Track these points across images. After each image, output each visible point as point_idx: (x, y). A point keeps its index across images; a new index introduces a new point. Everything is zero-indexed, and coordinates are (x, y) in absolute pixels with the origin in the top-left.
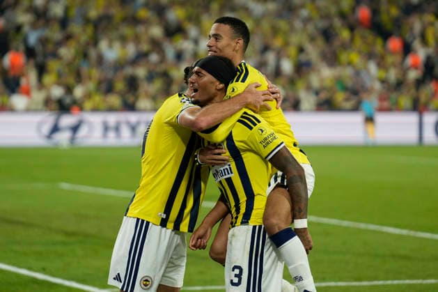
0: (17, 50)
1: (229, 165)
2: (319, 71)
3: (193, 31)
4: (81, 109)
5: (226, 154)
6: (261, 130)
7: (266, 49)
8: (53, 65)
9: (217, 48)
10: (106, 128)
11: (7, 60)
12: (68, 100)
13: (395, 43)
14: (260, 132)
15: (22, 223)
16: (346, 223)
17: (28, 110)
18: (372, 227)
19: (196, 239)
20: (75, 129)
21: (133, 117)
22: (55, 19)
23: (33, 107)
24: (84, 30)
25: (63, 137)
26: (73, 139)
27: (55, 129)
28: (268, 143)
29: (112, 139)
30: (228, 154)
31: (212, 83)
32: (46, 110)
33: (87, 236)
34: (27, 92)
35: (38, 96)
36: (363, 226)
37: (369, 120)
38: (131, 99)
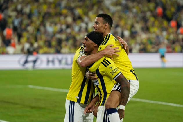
0: (9, 27)
1: (98, 80)
2: (140, 36)
3: (86, 19)
4: (38, 53)
5: (96, 76)
6: (111, 67)
7: (117, 26)
8: (25, 34)
9: (97, 28)
10: (48, 62)
11: (5, 32)
12: (32, 49)
13: (173, 23)
14: (110, 68)
15: (12, 103)
16: (152, 102)
17: (15, 54)
18: (164, 103)
19: (87, 109)
20: (35, 62)
21: (60, 56)
22: (25, 14)
23: (17, 52)
24: (38, 19)
25: (30, 66)
26: (34, 67)
27: (26, 62)
28: (114, 73)
29: (51, 66)
30: (97, 76)
31: (92, 44)
32: (22, 54)
33: (40, 108)
34: (14, 46)
35: (19, 47)
36: (160, 103)
37: (162, 57)
38: (59, 48)
